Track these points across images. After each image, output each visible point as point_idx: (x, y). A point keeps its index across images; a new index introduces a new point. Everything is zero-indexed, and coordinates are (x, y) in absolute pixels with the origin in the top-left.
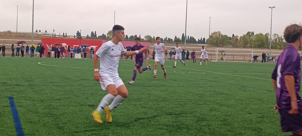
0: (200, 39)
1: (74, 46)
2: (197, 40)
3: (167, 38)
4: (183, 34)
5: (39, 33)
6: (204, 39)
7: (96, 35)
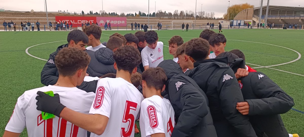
1: (78, 21)
5: (60, 12)
7: (92, 13)
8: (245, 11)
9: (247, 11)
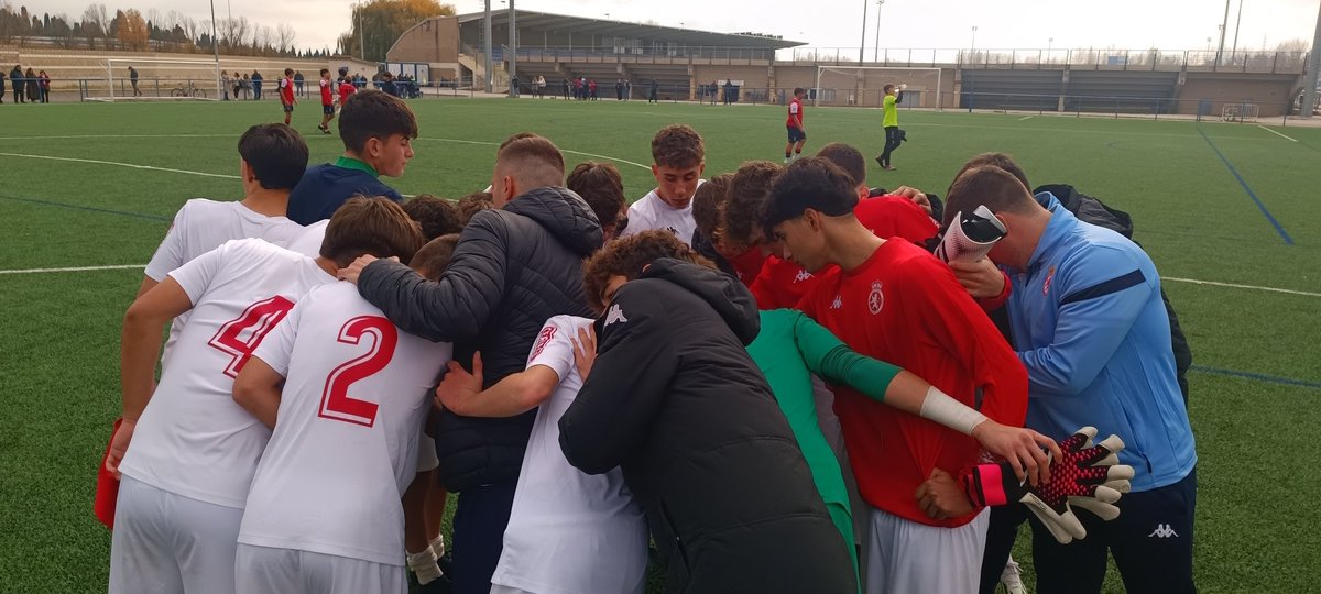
8: (425, 27)
9: (433, 27)
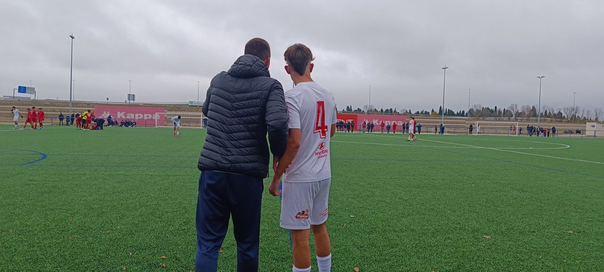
0: (459, 112)
2: (456, 113)
3: (423, 111)
4: (441, 107)
6: (463, 112)
7: (351, 109)
